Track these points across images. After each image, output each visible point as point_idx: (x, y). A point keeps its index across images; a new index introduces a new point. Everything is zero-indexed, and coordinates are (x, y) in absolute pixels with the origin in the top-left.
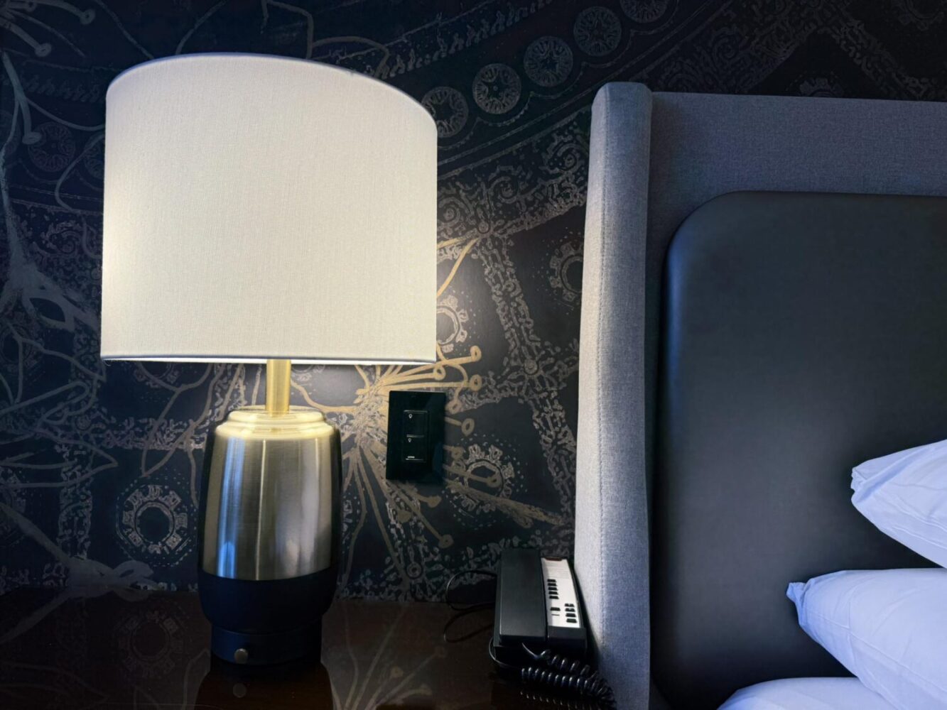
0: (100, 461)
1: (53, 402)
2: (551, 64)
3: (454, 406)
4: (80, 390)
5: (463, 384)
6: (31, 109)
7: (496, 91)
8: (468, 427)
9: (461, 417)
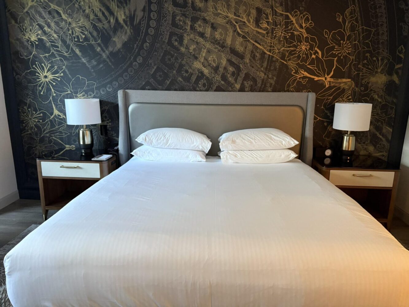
0: (67, 134)
1: (61, 127)
2: (115, 85)
3: (108, 127)
4: (64, 125)
5: (109, 124)
6: (54, 91)
7: (109, 88)
8: (110, 129)
9: (109, 128)
